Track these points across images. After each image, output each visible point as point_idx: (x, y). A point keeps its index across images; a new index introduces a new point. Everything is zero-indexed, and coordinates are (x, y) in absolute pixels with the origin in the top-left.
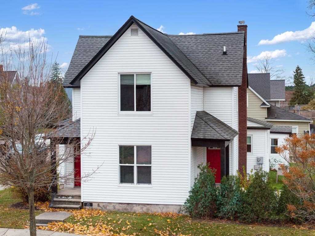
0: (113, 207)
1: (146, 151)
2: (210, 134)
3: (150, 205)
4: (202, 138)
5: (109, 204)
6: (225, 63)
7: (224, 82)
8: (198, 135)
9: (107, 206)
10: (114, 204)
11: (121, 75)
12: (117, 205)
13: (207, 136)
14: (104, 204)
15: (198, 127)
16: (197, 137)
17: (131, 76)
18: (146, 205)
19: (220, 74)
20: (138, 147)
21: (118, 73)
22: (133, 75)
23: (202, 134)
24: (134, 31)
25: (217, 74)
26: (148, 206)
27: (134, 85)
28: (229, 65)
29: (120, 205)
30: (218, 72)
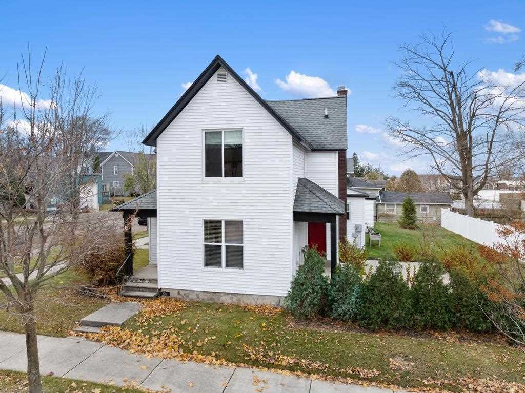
0: (196, 297)
1: (236, 226)
2: (316, 205)
3: (242, 295)
4: (307, 211)
5: (191, 293)
6: (327, 127)
7: (327, 147)
8: (302, 207)
9: (189, 294)
10: (198, 293)
11: (206, 133)
12: (202, 293)
13: (313, 208)
14: (186, 292)
15: (301, 197)
16: (301, 210)
17: (218, 133)
18: (236, 295)
19: (322, 137)
20: (227, 222)
21: (203, 130)
22: (221, 132)
23: (306, 205)
24: (222, 78)
25: (319, 137)
26: (239, 296)
27: (221, 145)
28: (333, 129)
29: (205, 293)
30: (320, 135)
